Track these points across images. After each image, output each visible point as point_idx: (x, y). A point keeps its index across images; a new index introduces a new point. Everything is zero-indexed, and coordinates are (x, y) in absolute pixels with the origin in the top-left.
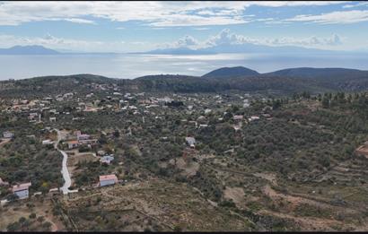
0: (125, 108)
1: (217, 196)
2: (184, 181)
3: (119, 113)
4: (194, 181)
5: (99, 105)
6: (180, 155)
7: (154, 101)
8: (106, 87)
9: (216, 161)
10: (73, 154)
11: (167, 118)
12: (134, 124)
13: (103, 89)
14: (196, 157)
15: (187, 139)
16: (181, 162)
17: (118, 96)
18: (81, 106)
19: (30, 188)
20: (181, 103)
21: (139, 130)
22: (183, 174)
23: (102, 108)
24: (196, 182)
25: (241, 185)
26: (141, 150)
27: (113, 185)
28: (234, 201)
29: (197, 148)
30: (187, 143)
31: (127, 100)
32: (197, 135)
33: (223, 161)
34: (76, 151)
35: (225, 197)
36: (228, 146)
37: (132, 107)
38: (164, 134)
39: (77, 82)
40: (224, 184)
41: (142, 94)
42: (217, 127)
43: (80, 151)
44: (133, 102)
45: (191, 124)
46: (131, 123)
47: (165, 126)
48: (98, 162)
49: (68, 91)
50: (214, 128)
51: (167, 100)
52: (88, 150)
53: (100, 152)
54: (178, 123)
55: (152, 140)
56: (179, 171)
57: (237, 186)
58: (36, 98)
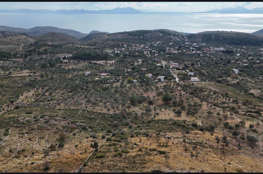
0: (194, 52)
1: (246, 91)
2: (230, 85)
3: (191, 55)
4: (235, 86)
5: (178, 50)
6: (229, 76)
7: (213, 49)
8: (180, 39)
9: (249, 80)
10: (174, 70)
11: (222, 59)
12: (201, 61)
13: (178, 40)
14: (238, 78)
15: (233, 69)
16: (229, 79)
17: (188, 45)
18: (168, 49)
19: (164, 78)
20: (232, 52)
21: (205, 64)
22: (230, 83)
23: (180, 51)
24: (236, 86)
25: (260, 89)
26: (207, 72)
27: (197, 81)
28: (254, 93)
29: (239, 74)
30: (234, 72)
31: (195, 47)
32: (240, 69)
33: (253, 80)
34: (175, 70)
35: (250, 92)
36: (259, 75)
37: (198, 52)
38: (220, 67)
39: (162, 35)
40: (250, 87)
41: (204, 44)
42: (255, 66)
43: (177, 70)
44: (199, 49)
45: (237, 63)
46: (199, 60)
47: (220, 64)
48: (187, 74)
49: (158, 40)
50: (252, 66)
51: (222, 49)
52: (180, 69)
53: (187, 71)
54: (229, 62)
55: (213, 69)
56: (228, 81)
57: (257, 89)
58: (142, 44)
